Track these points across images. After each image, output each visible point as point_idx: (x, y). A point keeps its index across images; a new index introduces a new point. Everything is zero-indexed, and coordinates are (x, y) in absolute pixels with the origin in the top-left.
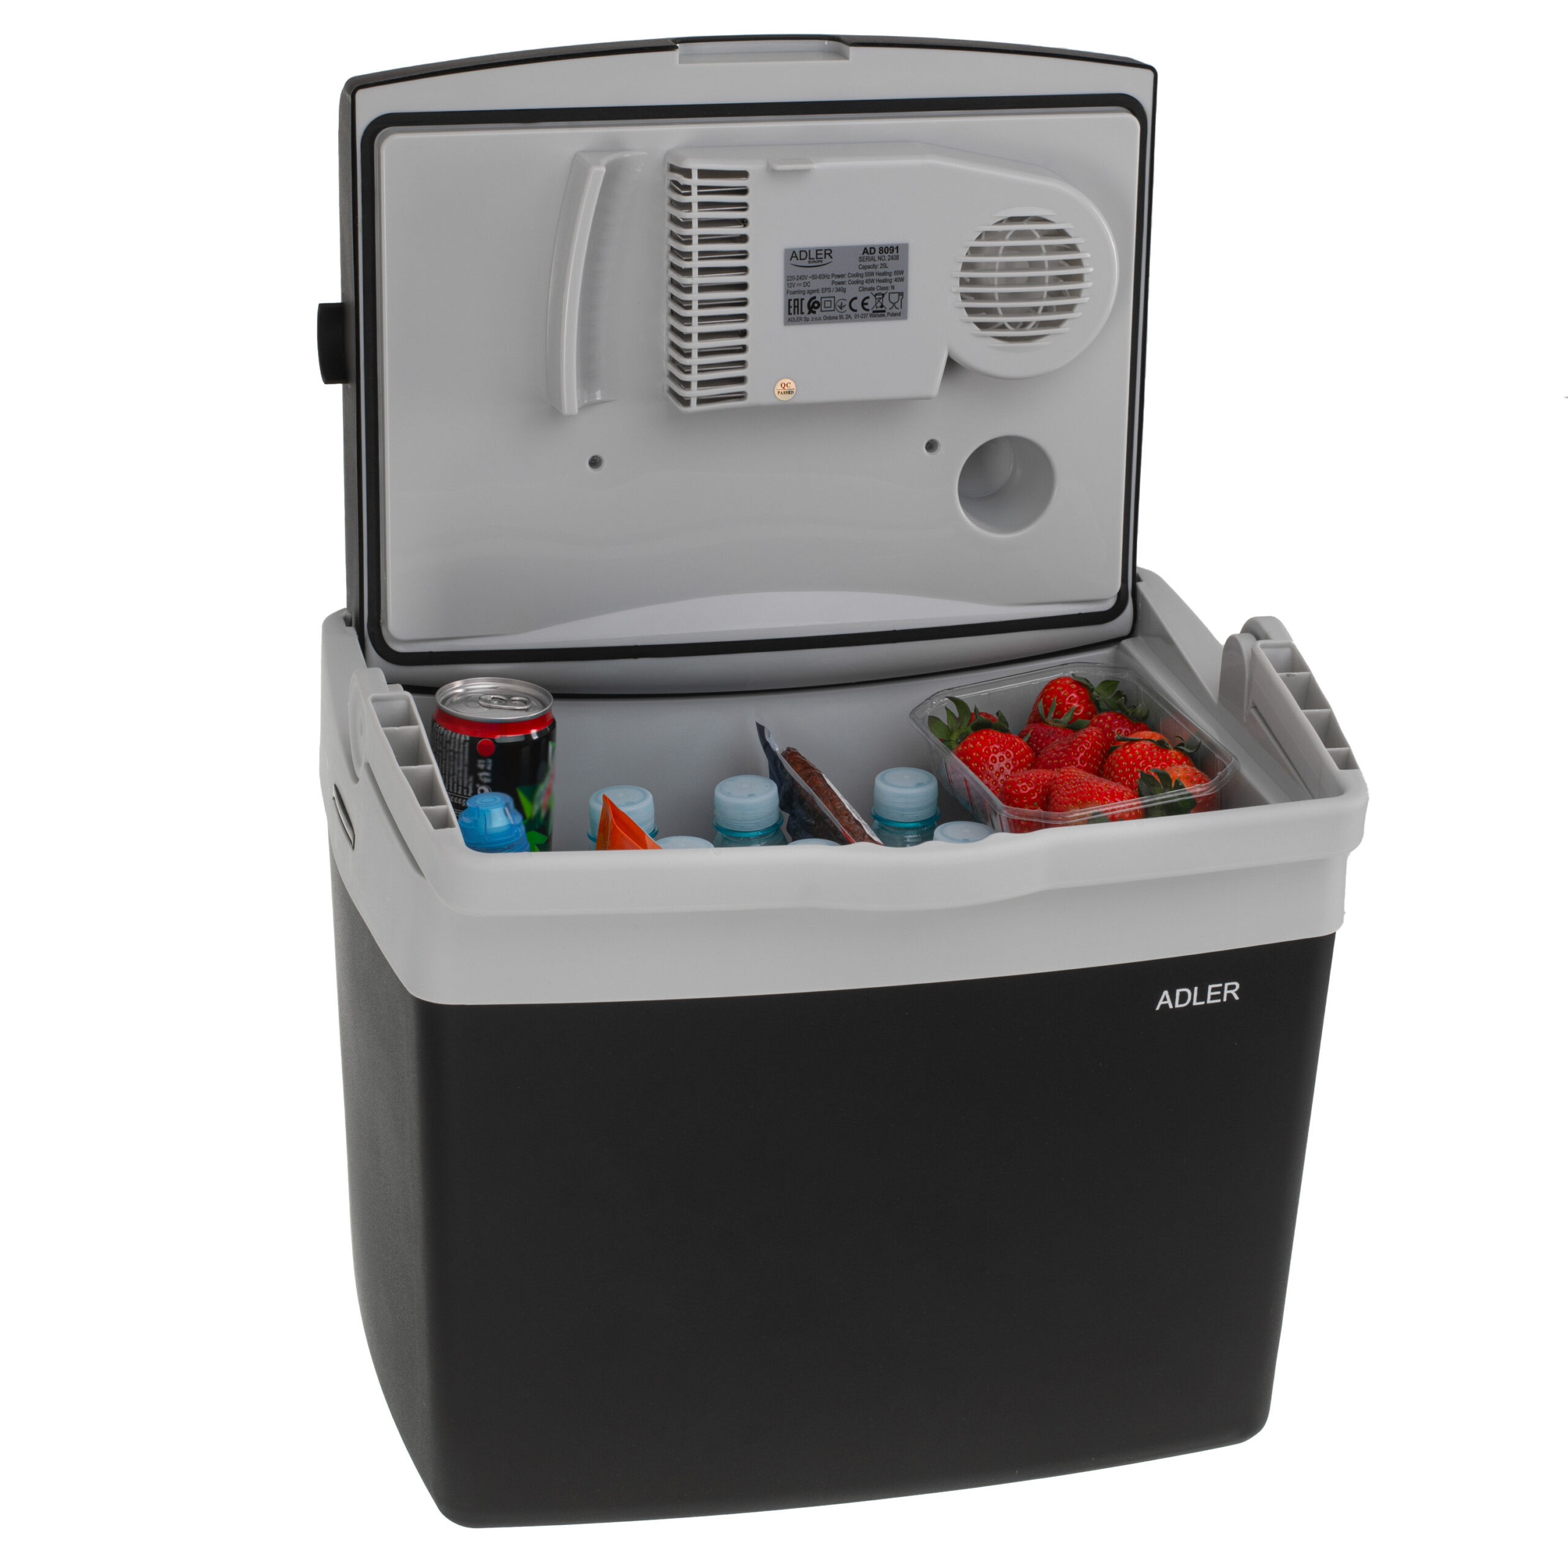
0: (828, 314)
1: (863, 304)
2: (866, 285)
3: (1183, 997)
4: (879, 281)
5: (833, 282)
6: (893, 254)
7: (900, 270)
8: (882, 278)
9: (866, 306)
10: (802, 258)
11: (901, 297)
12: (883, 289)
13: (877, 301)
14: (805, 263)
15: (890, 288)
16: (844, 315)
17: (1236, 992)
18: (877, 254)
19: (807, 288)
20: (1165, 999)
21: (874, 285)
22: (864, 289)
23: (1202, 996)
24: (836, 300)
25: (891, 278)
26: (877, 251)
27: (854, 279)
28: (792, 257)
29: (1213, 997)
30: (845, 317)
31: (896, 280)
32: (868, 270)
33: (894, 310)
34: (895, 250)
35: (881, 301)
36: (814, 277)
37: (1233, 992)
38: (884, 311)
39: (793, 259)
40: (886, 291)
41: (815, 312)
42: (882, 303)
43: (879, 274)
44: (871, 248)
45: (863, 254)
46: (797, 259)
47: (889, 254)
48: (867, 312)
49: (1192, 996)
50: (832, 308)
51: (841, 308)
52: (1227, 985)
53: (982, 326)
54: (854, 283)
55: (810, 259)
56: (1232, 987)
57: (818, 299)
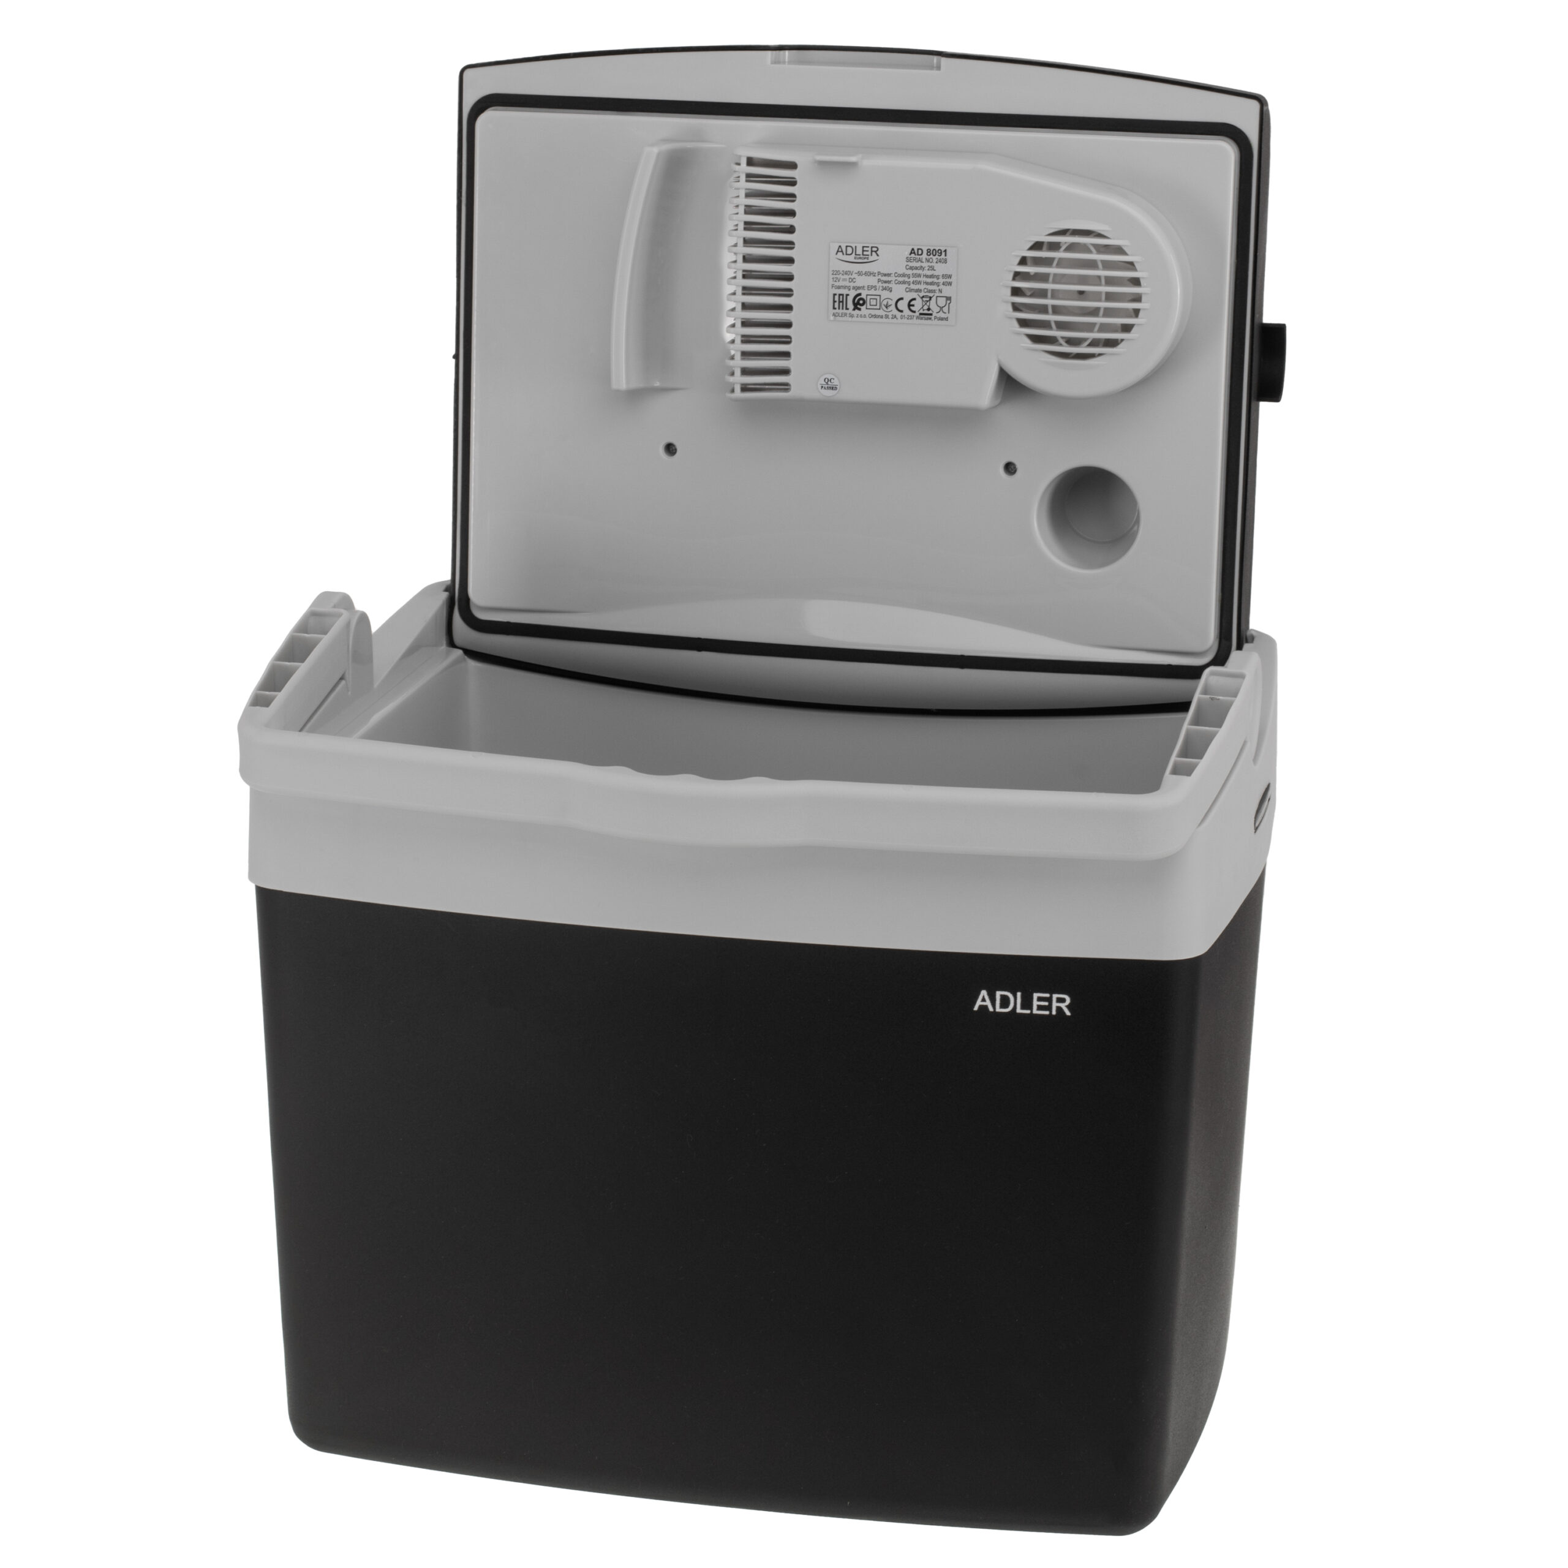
0: (873, 312)
1: (909, 305)
2: (913, 286)
3: (1005, 1002)
4: (927, 283)
5: (879, 280)
6: (941, 257)
7: (949, 273)
8: (929, 280)
9: (912, 308)
10: (848, 253)
11: (948, 302)
12: (930, 291)
13: (924, 304)
14: (851, 258)
15: (937, 291)
16: (890, 314)
17: (1068, 1007)
18: (924, 256)
19: (852, 284)
20: (983, 999)
21: (922, 287)
22: (911, 290)
23: (1027, 1003)
24: (882, 299)
25: (939, 281)
26: (925, 252)
27: (901, 279)
28: (838, 251)
29: (1040, 1008)
30: (890, 317)
31: (943, 284)
32: (915, 271)
33: (941, 315)
34: (943, 254)
35: (928, 304)
36: (859, 273)
37: (1063, 1006)
38: (931, 314)
39: (839, 253)
40: (933, 294)
41: (860, 309)
42: (929, 306)
43: (927, 276)
44: (918, 249)
45: (910, 254)
46: (843, 254)
47: (937, 256)
48: (913, 314)
49: (1016, 1001)
50: (878, 307)
51: (887, 307)
52: (1055, 996)
53: (1036, 339)
54: (900, 283)
55: (856, 255)
56: (1062, 1000)
57: (863, 296)
